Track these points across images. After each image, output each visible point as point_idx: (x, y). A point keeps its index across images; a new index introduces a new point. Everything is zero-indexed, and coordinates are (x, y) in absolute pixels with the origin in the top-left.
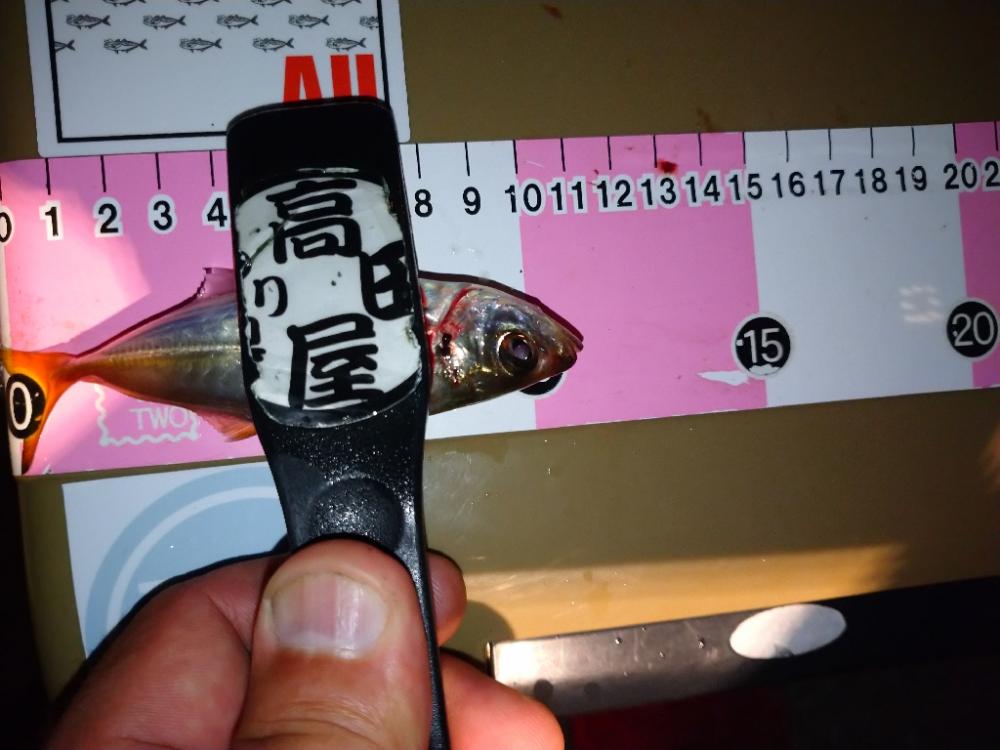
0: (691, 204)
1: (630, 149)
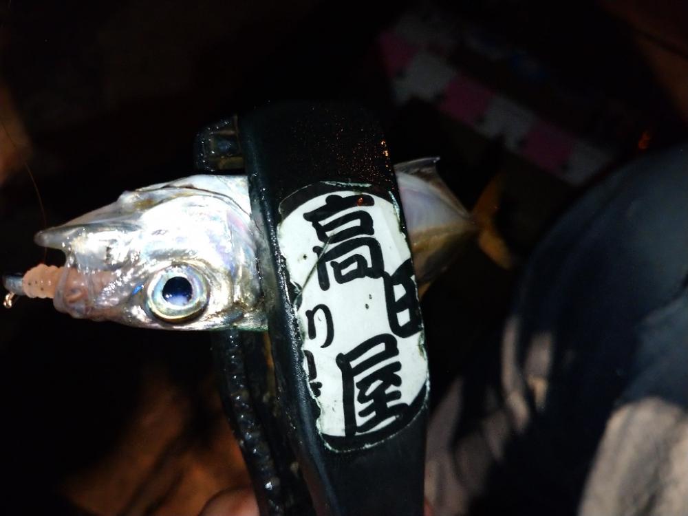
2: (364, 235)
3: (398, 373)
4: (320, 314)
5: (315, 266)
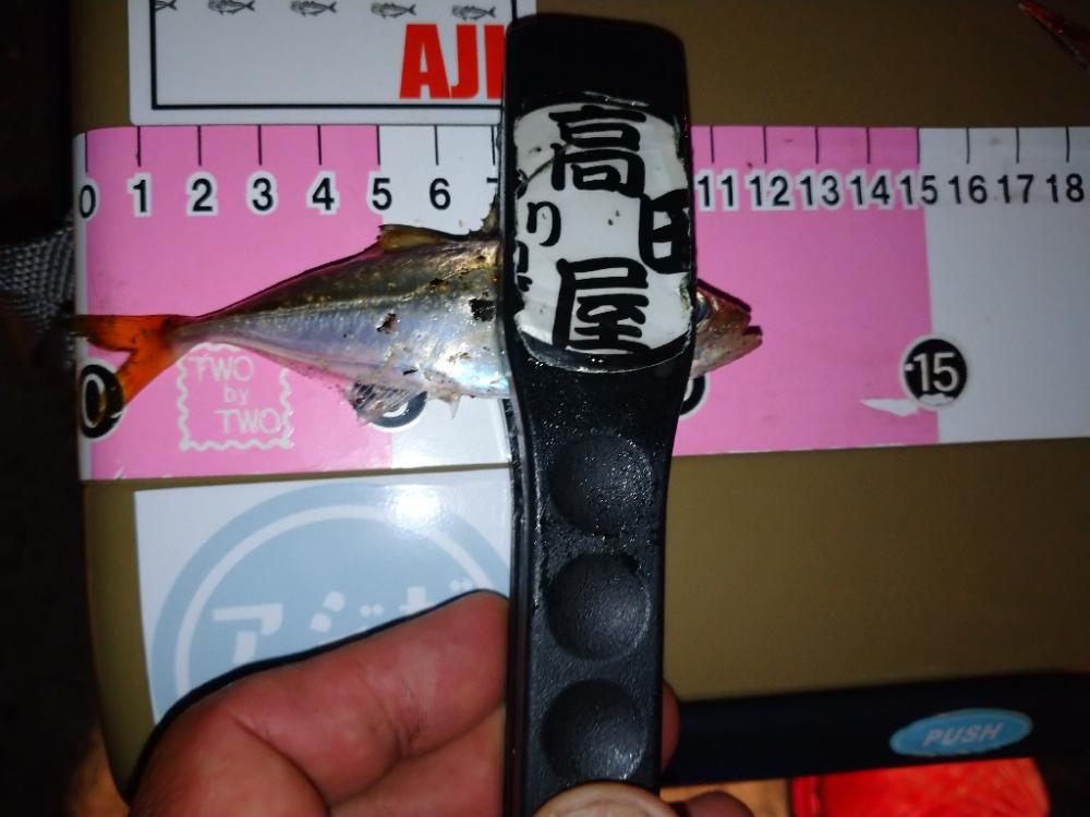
0: (856, 206)
1: (789, 141)
2: (624, 149)
3: (642, 309)
4: (545, 212)
5: (550, 162)
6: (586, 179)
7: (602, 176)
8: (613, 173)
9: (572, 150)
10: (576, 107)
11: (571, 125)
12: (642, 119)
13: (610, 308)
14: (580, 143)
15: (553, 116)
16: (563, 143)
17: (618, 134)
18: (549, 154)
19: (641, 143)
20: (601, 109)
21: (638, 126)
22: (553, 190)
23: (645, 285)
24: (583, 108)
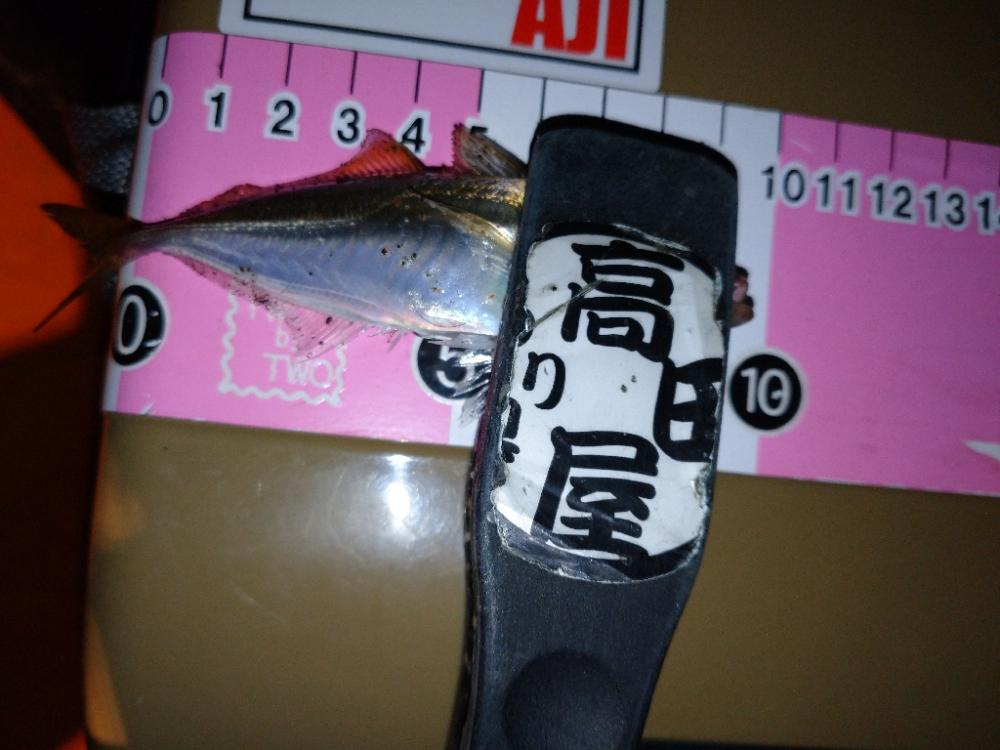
2: (653, 301)
3: (646, 501)
4: (548, 366)
6: (603, 331)
7: (622, 331)
8: (636, 328)
9: (594, 294)
10: (604, 240)
11: (595, 262)
12: (679, 267)
13: (608, 496)
14: (603, 286)
15: (576, 248)
16: (583, 284)
17: (648, 282)
18: (564, 296)
19: (674, 297)
20: (633, 248)
21: (673, 275)
22: (562, 340)
23: (653, 472)
24: (613, 243)
